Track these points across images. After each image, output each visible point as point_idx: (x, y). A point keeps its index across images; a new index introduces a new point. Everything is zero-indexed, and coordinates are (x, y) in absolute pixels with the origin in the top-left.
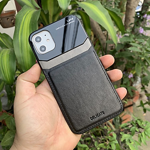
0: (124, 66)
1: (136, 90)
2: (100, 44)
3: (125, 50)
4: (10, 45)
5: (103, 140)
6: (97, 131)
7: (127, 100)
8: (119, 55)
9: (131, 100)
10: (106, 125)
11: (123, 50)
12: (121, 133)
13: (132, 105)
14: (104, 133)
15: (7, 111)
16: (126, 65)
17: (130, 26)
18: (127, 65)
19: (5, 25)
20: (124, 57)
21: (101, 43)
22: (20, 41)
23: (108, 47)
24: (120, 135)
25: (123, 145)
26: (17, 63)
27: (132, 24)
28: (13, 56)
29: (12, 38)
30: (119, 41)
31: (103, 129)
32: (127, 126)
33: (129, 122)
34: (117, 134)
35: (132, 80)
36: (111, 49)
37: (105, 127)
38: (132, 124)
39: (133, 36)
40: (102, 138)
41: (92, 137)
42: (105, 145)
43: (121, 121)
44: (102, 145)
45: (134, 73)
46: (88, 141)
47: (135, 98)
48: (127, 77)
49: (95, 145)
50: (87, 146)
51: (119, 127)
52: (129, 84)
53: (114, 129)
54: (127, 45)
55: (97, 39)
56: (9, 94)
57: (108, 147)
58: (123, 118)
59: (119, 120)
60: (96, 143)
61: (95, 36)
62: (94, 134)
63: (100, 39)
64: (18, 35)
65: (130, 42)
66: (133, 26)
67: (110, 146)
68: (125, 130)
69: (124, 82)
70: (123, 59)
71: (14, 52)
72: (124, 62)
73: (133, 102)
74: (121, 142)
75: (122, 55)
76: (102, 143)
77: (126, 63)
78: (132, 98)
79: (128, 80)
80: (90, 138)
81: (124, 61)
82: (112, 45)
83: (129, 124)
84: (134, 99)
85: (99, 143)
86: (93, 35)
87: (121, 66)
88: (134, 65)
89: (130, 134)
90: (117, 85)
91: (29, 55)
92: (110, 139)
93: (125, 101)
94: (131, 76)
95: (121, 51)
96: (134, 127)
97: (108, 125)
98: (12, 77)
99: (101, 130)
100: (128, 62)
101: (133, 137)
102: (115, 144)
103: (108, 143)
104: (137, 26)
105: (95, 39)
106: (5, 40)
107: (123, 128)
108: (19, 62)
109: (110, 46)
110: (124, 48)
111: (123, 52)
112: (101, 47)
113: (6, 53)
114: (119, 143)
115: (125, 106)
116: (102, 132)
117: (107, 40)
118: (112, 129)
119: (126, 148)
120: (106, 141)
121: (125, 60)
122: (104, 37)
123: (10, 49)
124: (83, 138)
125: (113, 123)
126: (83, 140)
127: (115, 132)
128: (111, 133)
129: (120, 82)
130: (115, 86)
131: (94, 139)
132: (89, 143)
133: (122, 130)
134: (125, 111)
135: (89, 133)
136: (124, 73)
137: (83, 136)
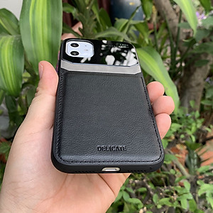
0: (209, 68)
2: (167, 27)
3: (211, 40)
4: (13, 29)
5: (167, 193)
6: (159, 178)
7: (211, 126)
8: (200, 48)
10: (173, 168)
11: (208, 40)
12: (198, 182)
14: (169, 181)
16: (211, 66)
20: (208, 52)
21: (170, 25)
22: (31, 24)
23: (181, 33)
24: (197, 185)
25: (202, 202)
26: (26, 60)
28: (19, 48)
29: (19, 19)
30: (200, 23)
31: (168, 175)
32: (209, 171)
33: (212, 164)
34: (191, 183)
36: (187, 39)
37: (172, 172)
40: (165, 189)
41: (149, 186)
42: (171, 201)
43: (200, 162)
44: (165, 200)
46: (142, 194)
48: (212, 87)
49: (154, 200)
50: (140, 201)
51: (196, 171)
53: (187, 175)
55: (162, 19)
56: (12, 111)
57: (176, 205)
58: (203, 157)
59: (196, 161)
60: (155, 197)
61: (159, 14)
62: (152, 182)
63: (167, 19)
64: (28, 12)
67: (180, 202)
68: (206, 177)
69: (208, 96)
70: (206, 55)
71: (21, 41)
72: (208, 61)
74: (199, 198)
75: (205, 49)
76: (166, 197)
80: (145, 189)
81: (208, 59)
82: (188, 31)
85: (161, 197)
86: (155, 13)
87: (204, 67)
90: (195, 100)
91: (46, 47)
92: (179, 191)
93: (207, 129)
95: (204, 41)
97: (177, 167)
98: (18, 84)
99: (164, 176)
102: (188, 200)
103: (175, 197)
105: (159, 18)
106: (5, 20)
107: (202, 174)
108: (29, 59)
109: (184, 31)
110: (209, 36)
111: (206, 44)
112: (169, 34)
113: (7, 42)
114: (194, 198)
115: (208, 136)
116: (166, 179)
117: (180, 21)
118: (183, 174)
119: (206, 208)
120: (172, 194)
121: (211, 58)
122: (175, 16)
123: (15, 36)
124: (134, 188)
125: (186, 166)
126: (133, 192)
127: (188, 180)
128: (181, 181)
129: (200, 95)
130: (192, 103)
131: (153, 190)
132: (143, 197)
133: (200, 177)
134: (208, 146)
135: (144, 180)
136: (208, 79)
137: (134, 184)
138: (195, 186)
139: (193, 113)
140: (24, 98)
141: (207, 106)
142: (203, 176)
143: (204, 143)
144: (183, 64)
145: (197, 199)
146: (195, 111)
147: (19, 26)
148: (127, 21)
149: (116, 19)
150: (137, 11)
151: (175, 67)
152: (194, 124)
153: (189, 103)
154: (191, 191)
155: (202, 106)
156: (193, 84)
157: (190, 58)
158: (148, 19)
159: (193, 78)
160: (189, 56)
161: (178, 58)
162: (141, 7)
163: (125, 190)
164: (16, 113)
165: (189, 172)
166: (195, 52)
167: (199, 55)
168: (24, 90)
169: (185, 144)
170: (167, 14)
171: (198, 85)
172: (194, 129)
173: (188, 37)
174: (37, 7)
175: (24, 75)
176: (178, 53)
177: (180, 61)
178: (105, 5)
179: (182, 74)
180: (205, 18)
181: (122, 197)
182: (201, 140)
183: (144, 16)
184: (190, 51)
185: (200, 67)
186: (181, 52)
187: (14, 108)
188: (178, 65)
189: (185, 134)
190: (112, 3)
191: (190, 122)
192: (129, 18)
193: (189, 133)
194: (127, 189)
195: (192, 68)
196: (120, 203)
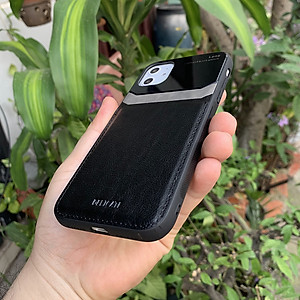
0: (271, 101)
1: (295, 149)
3: (272, 69)
4: (42, 61)
5: (225, 251)
6: (214, 233)
7: (276, 171)
8: (260, 78)
9: (284, 171)
10: (231, 221)
11: (269, 69)
12: (262, 238)
13: (286, 182)
14: (227, 237)
15: (36, 191)
16: (273, 99)
17: (282, 19)
18: (276, 99)
19: (31, 21)
20: (270, 83)
22: (62, 55)
24: (261, 241)
25: (268, 262)
26: (57, 98)
27: (287, 14)
28: (49, 84)
29: (48, 50)
30: (259, 50)
31: (225, 229)
32: (275, 224)
33: (278, 216)
34: (254, 239)
35: (287, 130)
36: (243, 69)
37: (230, 225)
38: (284, 220)
39: (289, 40)
40: (222, 247)
41: (203, 243)
42: (229, 260)
43: (263, 213)
44: (222, 260)
45: (291, 115)
46: (195, 252)
47: (293, 166)
48: (275, 124)
49: (210, 260)
50: (192, 261)
51: (258, 225)
52: (280, 139)
53: (248, 229)
54: (277, 59)
55: (214, 45)
56: (41, 157)
57: (235, 265)
58: (267, 208)
59: (258, 213)
60: (211, 256)
61: (210, 40)
62: (207, 239)
63: (220, 46)
65: (282, 53)
66: (289, 17)
67: (240, 261)
68: (271, 232)
69: (270, 135)
70: (267, 87)
71: (51, 76)
72: (269, 94)
73: (289, 176)
74: (263, 257)
75: (266, 79)
76: (224, 255)
77: (273, 95)
78: (286, 167)
79: (277, 131)
80: (198, 247)
81: (269, 91)
82: (245, 58)
83: (280, 220)
84: (290, 169)
85: (217, 256)
86: (206, 39)
87: (265, 100)
88: (291, 98)
89: (281, 240)
90: (255, 140)
91: (81, 83)
92: (238, 249)
93: (271, 174)
94: (284, 121)
95: (264, 70)
96: (288, 226)
97: (236, 220)
98: (48, 126)
99: (221, 231)
100: (278, 93)
101: (286, 246)
102: (250, 259)
103: (234, 256)
104: (298, 18)
105: (211, 44)
106: (32, 51)
107: (266, 227)
108: (60, 96)
109: (241, 58)
110: (270, 65)
111: (267, 73)
113: (35, 77)
114: (258, 256)
115: (272, 183)
116: (223, 235)
117: (235, 48)
118: (243, 228)
119: (273, 269)
120: (231, 253)
121: (273, 90)
122: (229, 42)
123: (43, 70)
124: (185, 246)
125: (247, 218)
126: (185, 250)
127: (250, 235)
128: (242, 237)
129: (262, 133)
130: (252, 143)
131: (208, 248)
132: (196, 256)
133: (264, 231)
134: (272, 194)
135: (198, 236)
136: (270, 115)
137: (185, 241)
138: (257, 243)
139: (254, 155)
140: (54, 141)
141: (271, 147)
142: (267, 230)
143: (267, 191)
144: (241, 98)
145: (261, 258)
146: (256, 153)
147: (48, 59)
148: (172, 49)
149: (161, 47)
150: (185, 37)
151: (231, 102)
152: (255, 169)
153: (248, 144)
154: (253, 248)
155: (264, 147)
156: (253, 120)
157: (248, 91)
158: (198, 46)
159: (252, 113)
160: (247, 88)
161: (234, 91)
162: (188, 34)
163: (175, 248)
164: (45, 159)
165: (251, 226)
166: (254, 83)
167: (259, 86)
168: (55, 131)
169: (245, 193)
170: (220, 40)
171: (259, 122)
172: (254, 174)
173: (245, 66)
174: (69, 37)
175: (54, 115)
176: (234, 85)
177: (237, 94)
178: (147, 31)
179: (240, 110)
180: (264, 43)
181: (172, 257)
182: (264, 188)
183: (193, 43)
184: (248, 82)
185: (261, 101)
186: (237, 83)
187: (44, 153)
188: (234, 99)
189: (244, 180)
190: (155, 29)
191: (249, 166)
192: (175, 46)
193: (250, 179)
194: (178, 247)
195: (250, 103)
196: (169, 264)
